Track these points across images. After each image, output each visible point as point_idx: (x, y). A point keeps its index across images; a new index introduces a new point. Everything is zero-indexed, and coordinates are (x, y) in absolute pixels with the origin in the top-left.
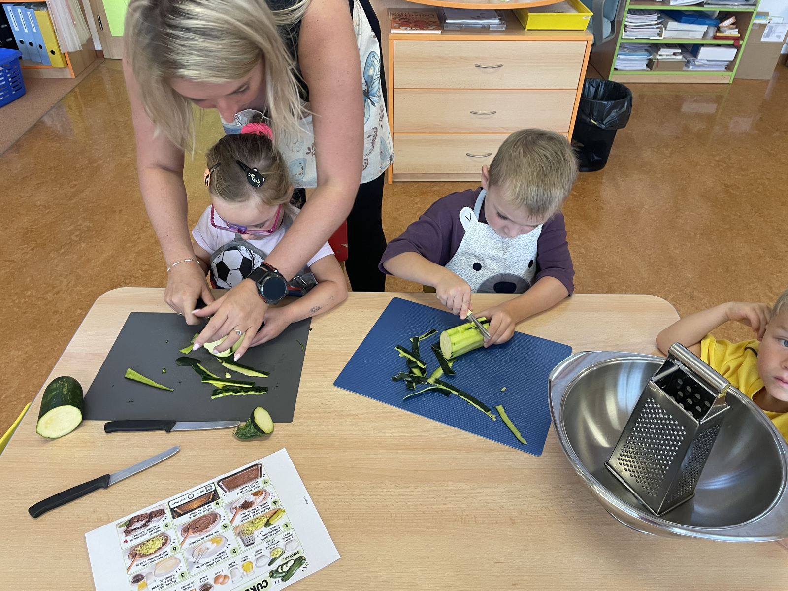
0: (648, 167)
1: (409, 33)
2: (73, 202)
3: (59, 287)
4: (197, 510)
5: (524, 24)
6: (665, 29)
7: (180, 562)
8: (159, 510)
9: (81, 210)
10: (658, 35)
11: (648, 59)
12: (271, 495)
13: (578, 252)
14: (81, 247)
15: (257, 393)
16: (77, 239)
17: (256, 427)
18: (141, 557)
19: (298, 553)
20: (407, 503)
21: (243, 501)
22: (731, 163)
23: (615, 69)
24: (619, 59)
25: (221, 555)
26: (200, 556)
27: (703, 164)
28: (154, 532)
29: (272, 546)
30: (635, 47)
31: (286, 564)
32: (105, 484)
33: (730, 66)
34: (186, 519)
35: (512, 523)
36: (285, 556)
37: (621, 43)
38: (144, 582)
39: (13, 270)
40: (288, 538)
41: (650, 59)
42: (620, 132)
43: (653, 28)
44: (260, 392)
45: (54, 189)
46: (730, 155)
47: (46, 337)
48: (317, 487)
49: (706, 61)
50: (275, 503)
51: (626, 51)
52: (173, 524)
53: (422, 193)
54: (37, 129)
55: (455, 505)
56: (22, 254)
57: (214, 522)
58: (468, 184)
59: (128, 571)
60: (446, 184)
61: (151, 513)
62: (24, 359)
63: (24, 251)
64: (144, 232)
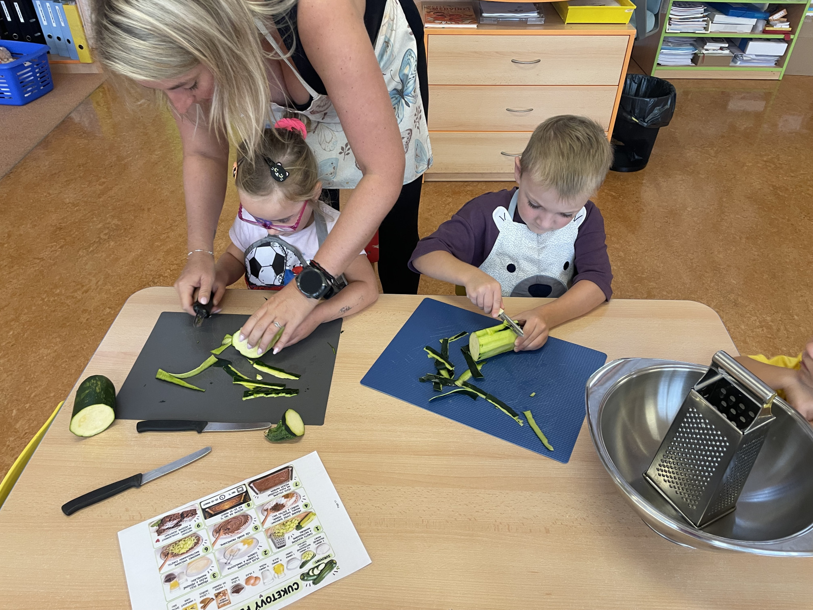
0: (692, 167)
1: (443, 28)
2: (101, 199)
3: (88, 286)
4: (229, 511)
5: (564, 17)
6: (712, 23)
7: (212, 562)
8: (191, 511)
9: (110, 208)
10: (705, 28)
11: (693, 54)
12: (302, 498)
13: (617, 255)
14: (109, 245)
15: (288, 396)
16: (106, 237)
17: (288, 429)
18: (173, 556)
19: (329, 556)
20: (439, 510)
21: (274, 503)
22: (780, 164)
23: (658, 64)
24: (662, 53)
25: (252, 557)
26: (232, 557)
27: (750, 164)
28: (186, 532)
29: (303, 549)
30: (679, 41)
31: (317, 567)
32: (138, 483)
33: (779, 62)
34: (218, 519)
35: (547, 533)
36: (316, 559)
37: (665, 37)
38: (176, 581)
39: (42, 268)
40: (319, 541)
41: (695, 54)
42: (662, 130)
43: (698, 21)
44: (291, 394)
45: (83, 186)
46: (778, 155)
47: (75, 336)
48: (348, 491)
49: (755, 56)
50: (306, 506)
51: (669, 46)
52: (205, 525)
53: (454, 193)
54: (65, 125)
55: (488, 513)
56: (52, 252)
57: (245, 523)
58: (502, 184)
59: (160, 571)
60: (480, 184)
61: (183, 512)
62: (53, 358)
63: (53, 249)
64: (173, 230)
